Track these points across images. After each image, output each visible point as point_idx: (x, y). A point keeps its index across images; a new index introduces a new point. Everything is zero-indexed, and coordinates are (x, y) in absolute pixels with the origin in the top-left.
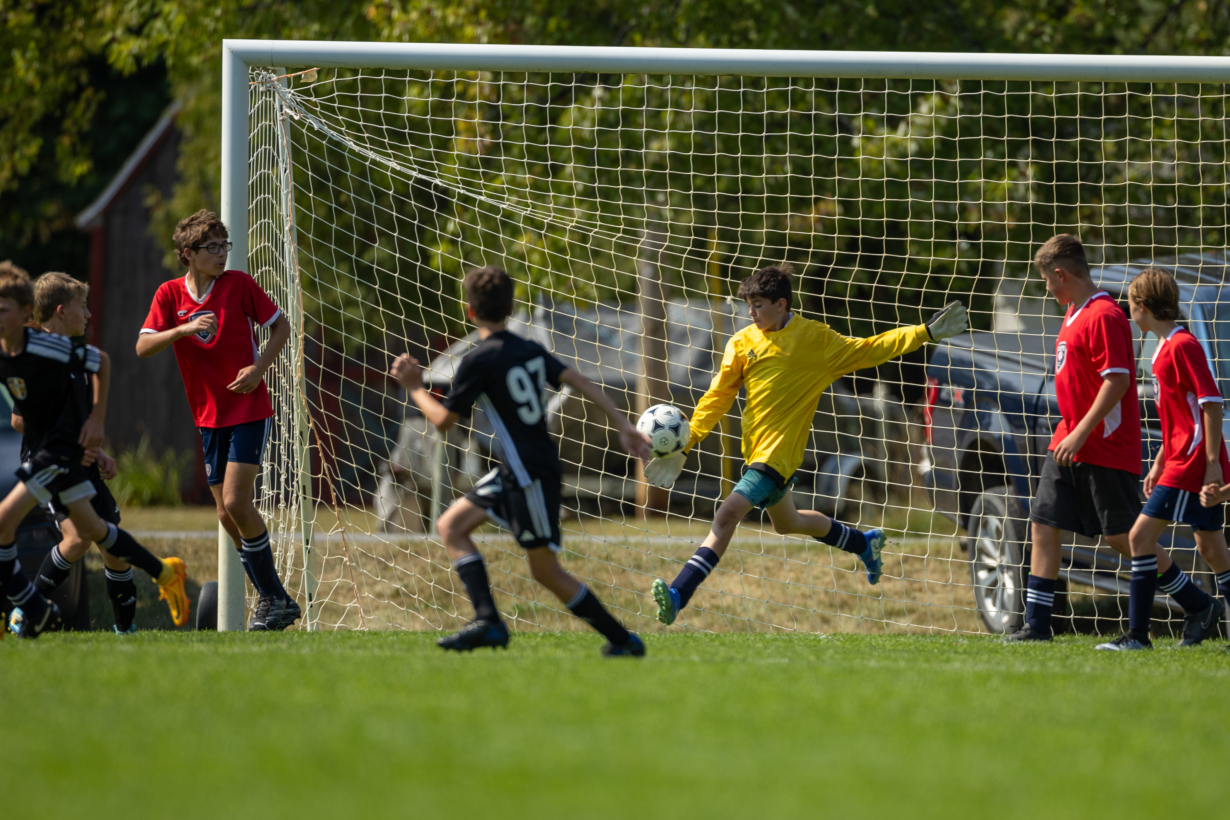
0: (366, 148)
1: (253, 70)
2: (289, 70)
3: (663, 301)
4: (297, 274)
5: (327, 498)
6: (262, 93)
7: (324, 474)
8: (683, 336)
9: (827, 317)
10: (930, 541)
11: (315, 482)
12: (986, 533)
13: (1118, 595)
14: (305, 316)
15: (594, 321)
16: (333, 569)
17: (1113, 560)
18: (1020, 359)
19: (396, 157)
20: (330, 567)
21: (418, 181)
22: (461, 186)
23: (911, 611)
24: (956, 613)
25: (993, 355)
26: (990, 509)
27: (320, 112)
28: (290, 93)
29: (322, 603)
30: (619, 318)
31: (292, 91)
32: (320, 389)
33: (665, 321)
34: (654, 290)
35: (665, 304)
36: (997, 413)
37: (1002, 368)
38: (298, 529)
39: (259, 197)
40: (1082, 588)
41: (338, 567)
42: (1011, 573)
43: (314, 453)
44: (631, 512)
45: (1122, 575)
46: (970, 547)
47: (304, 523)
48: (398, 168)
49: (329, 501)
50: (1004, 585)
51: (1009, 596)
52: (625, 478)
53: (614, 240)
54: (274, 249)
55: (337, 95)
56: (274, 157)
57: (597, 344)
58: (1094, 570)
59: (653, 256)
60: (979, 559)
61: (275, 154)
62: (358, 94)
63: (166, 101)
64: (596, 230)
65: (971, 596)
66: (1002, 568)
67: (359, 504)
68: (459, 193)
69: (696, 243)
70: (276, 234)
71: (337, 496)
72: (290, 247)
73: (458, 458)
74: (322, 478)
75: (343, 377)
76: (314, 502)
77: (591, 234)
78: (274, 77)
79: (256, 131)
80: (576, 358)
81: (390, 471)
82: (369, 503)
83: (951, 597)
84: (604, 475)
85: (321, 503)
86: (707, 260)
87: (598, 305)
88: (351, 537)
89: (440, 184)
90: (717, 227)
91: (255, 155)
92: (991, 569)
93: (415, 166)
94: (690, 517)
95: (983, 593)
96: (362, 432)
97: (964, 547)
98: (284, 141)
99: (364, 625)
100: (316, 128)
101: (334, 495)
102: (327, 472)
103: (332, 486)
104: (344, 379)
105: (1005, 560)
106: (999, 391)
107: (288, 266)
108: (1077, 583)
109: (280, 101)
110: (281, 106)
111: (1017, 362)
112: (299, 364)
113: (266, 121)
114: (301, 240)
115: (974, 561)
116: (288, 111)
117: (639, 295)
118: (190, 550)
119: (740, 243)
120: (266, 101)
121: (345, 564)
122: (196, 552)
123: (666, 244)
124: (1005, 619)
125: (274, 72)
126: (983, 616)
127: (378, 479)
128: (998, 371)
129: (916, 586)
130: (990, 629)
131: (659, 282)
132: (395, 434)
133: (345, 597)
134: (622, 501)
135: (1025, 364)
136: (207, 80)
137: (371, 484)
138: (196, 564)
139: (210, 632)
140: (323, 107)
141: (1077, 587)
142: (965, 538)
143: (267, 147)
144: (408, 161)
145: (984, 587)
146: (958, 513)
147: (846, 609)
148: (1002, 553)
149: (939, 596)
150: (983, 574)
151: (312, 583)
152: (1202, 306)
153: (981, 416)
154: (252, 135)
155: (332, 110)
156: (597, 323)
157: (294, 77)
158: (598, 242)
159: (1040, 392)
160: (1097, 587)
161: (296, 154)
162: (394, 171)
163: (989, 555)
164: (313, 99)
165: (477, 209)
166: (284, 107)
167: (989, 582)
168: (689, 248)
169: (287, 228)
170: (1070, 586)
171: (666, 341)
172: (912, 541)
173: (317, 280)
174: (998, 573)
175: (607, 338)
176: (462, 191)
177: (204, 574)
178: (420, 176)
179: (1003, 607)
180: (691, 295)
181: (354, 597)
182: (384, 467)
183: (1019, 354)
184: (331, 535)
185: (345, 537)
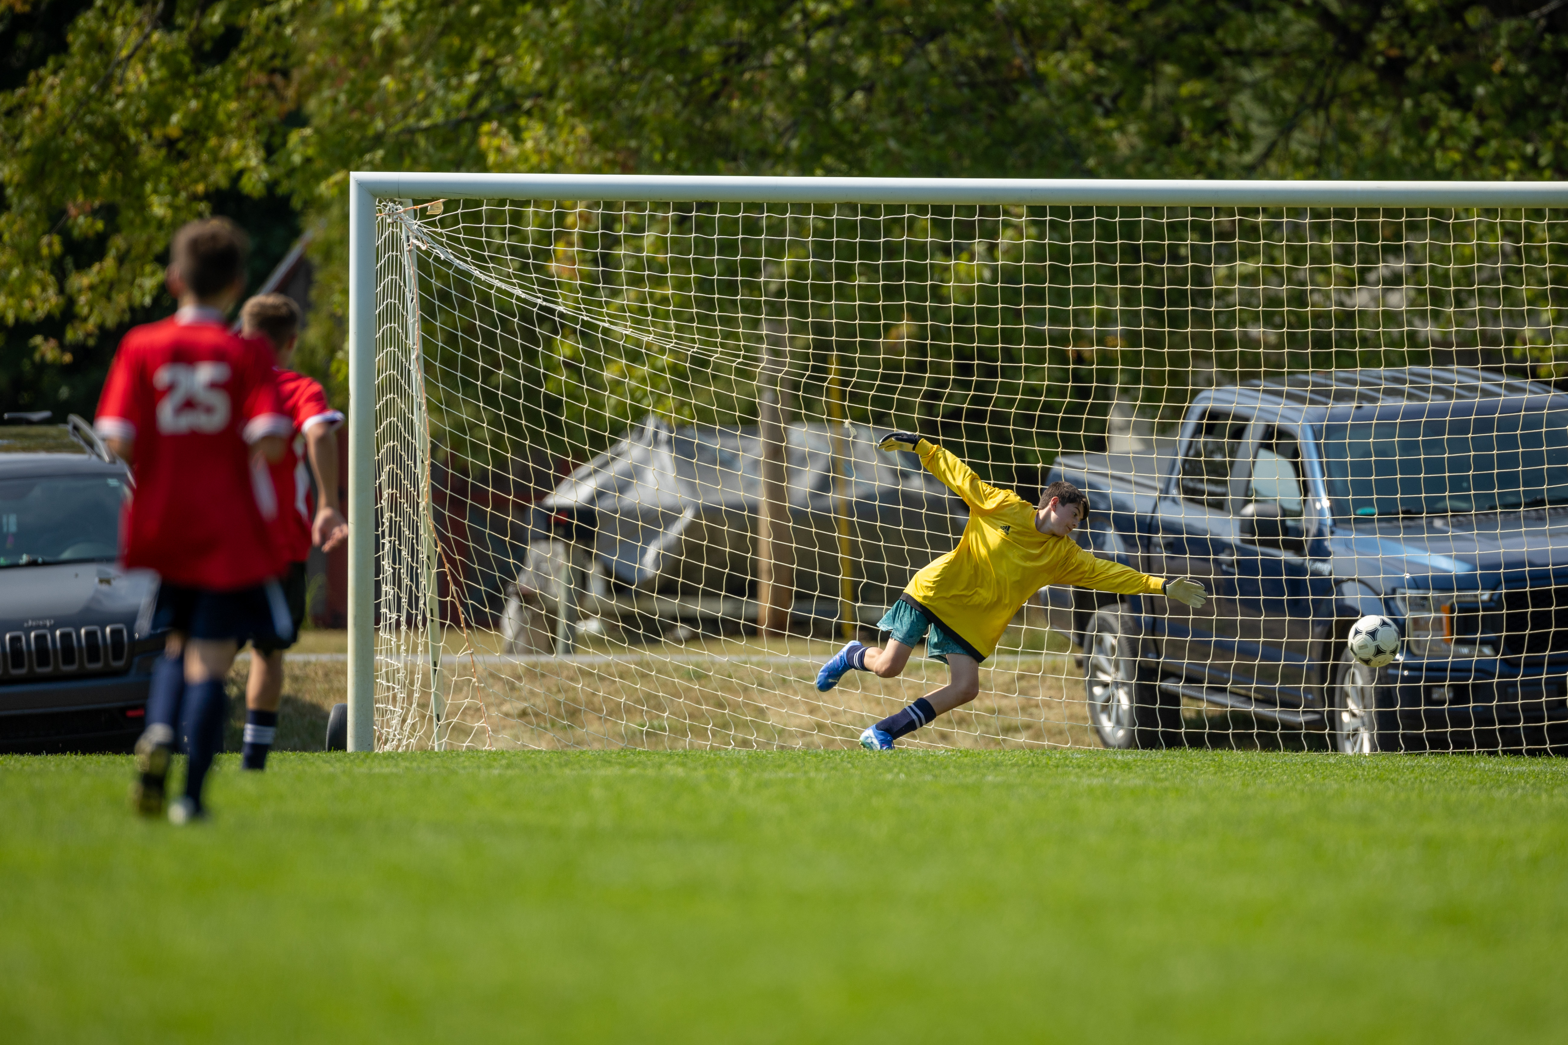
0: (491, 277)
1: (380, 202)
2: (416, 202)
3: (782, 425)
4: (424, 401)
5: (456, 620)
6: (389, 224)
7: (453, 597)
8: (803, 460)
9: (943, 440)
10: (1045, 658)
11: (443, 606)
12: (1101, 650)
13: (1229, 709)
14: (432, 442)
15: (716, 444)
16: (461, 690)
17: (1225, 676)
18: (1133, 479)
19: (521, 286)
20: (458, 688)
21: (541, 308)
22: (584, 313)
23: (1028, 727)
24: (1072, 728)
25: (1106, 475)
26: (1105, 626)
27: (447, 243)
28: (415, 224)
29: (450, 723)
30: (739, 442)
31: (419, 223)
32: (447, 513)
33: (784, 444)
34: (774, 414)
35: (784, 428)
36: (1111, 533)
37: (1115, 488)
38: (426, 650)
39: (385, 327)
40: (1195, 703)
41: (465, 688)
42: (1126, 689)
43: (441, 577)
44: (753, 633)
45: (1234, 690)
46: (1085, 664)
47: (432, 645)
48: (523, 296)
49: (458, 623)
50: (1119, 701)
51: (1124, 711)
52: (745, 599)
53: (734, 364)
54: (399, 377)
55: (463, 227)
56: (400, 286)
57: (718, 467)
58: (1205, 685)
59: (772, 381)
60: (1094, 675)
61: (402, 284)
62: (483, 225)
63: (296, 233)
64: (716, 356)
65: (1087, 712)
66: (1117, 685)
67: (488, 626)
68: (582, 320)
69: (815, 369)
70: (402, 362)
71: (465, 619)
72: (417, 375)
73: (583, 580)
74: (451, 601)
75: (469, 501)
76: (442, 625)
77: (712, 359)
78: (401, 209)
79: (383, 261)
80: (697, 481)
81: (517, 594)
82: (497, 624)
83: (1067, 712)
84: (725, 596)
85: (450, 626)
86: (825, 384)
87: (719, 430)
88: (478, 658)
89: (565, 311)
90: (835, 353)
91: (382, 285)
92: (1105, 685)
93: (539, 295)
94: (809, 637)
95: (1099, 708)
96: (488, 555)
97: (1080, 664)
98: (411, 270)
99: (491, 745)
100: (442, 257)
101: (462, 617)
102: (455, 595)
103: (460, 609)
104: (471, 504)
105: (1120, 676)
106: (1112, 512)
107: (414, 394)
108: (1191, 698)
109: (407, 232)
110: (408, 237)
111: (1129, 482)
112: (426, 489)
113: (393, 251)
114: (428, 368)
115: (1087, 678)
116: (415, 241)
117: (759, 419)
118: (320, 673)
119: (858, 368)
120: (393, 232)
121: (473, 686)
122: (326, 675)
123: (786, 369)
124: (1121, 733)
125: (401, 203)
126: (1098, 731)
127: (506, 600)
128: (1112, 490)
129: (1033, 702)
130: (1106, 744)
131: (779, 406)
132: (520, 556)
133: (472, 716)
134: (742, 622)
135: (1137, 484)
136: (335, 211)
137: (498, 605)
138: (327, 686)
139: (339, 754)
140: (449, 237)
141: (1190, 702)
142: (1080, 655)
143: (394, 277)
144: (533, 290)
145: (1099, 703)
146: (1072, 631)
147: (964, 726)
148: (1117, 668)
149: (1055, 711)
150: (1098, 691)
151: (439, 703)
152: (1312, 426)
153: (1095, 536)
154: (379, 265)
155: (457, 240)
156: (718, 447)
157: (421, 209)
158: (717, 367)
159: (1153, 512)
160: (1208, 701)
161: (424, 285)
162: (518, 298)
163: (1104, 672)
164: (439, 230)
165: (600, 335)
166: (411, 238)
167: (1103, 698)
168: (808, 373)
169: (413, 357)
170: (1183, 701)
171: (785, 464)
172: (1030, 659)
173: (443, 407)
174: (1110, 689)
175: (729, 462)
176: (586, 318)
177: (334, 695)
178: (544, 303)
179: (1118, 722)
180: (810, 419)
181: (481, 717)
182: (511, 589)
183: (1132, 475)
184: (461, 657)
185: (474, 658)
